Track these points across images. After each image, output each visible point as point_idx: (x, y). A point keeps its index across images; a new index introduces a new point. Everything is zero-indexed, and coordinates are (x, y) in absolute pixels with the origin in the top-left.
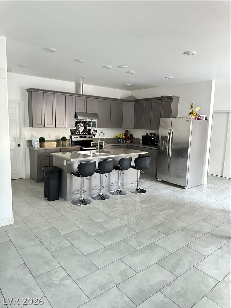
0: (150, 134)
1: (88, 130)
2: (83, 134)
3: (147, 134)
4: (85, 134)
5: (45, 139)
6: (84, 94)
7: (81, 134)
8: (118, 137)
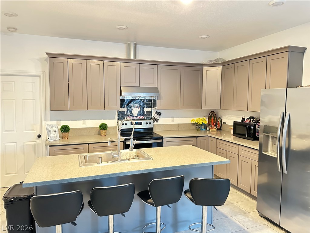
0: (248, 119)
1: (147, 112)
2: (138, 118)
3: (243, 119)
4: (141, 118)
5: (70, 127)
6: (137, 58)
7: (135, 118)
8: (196, 123)
